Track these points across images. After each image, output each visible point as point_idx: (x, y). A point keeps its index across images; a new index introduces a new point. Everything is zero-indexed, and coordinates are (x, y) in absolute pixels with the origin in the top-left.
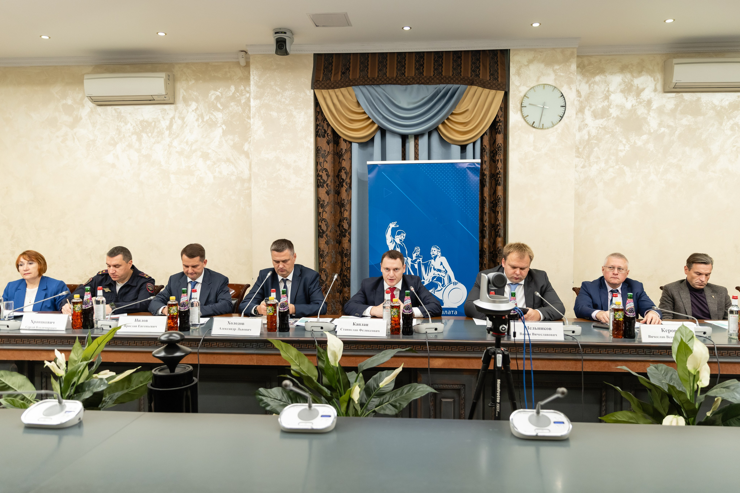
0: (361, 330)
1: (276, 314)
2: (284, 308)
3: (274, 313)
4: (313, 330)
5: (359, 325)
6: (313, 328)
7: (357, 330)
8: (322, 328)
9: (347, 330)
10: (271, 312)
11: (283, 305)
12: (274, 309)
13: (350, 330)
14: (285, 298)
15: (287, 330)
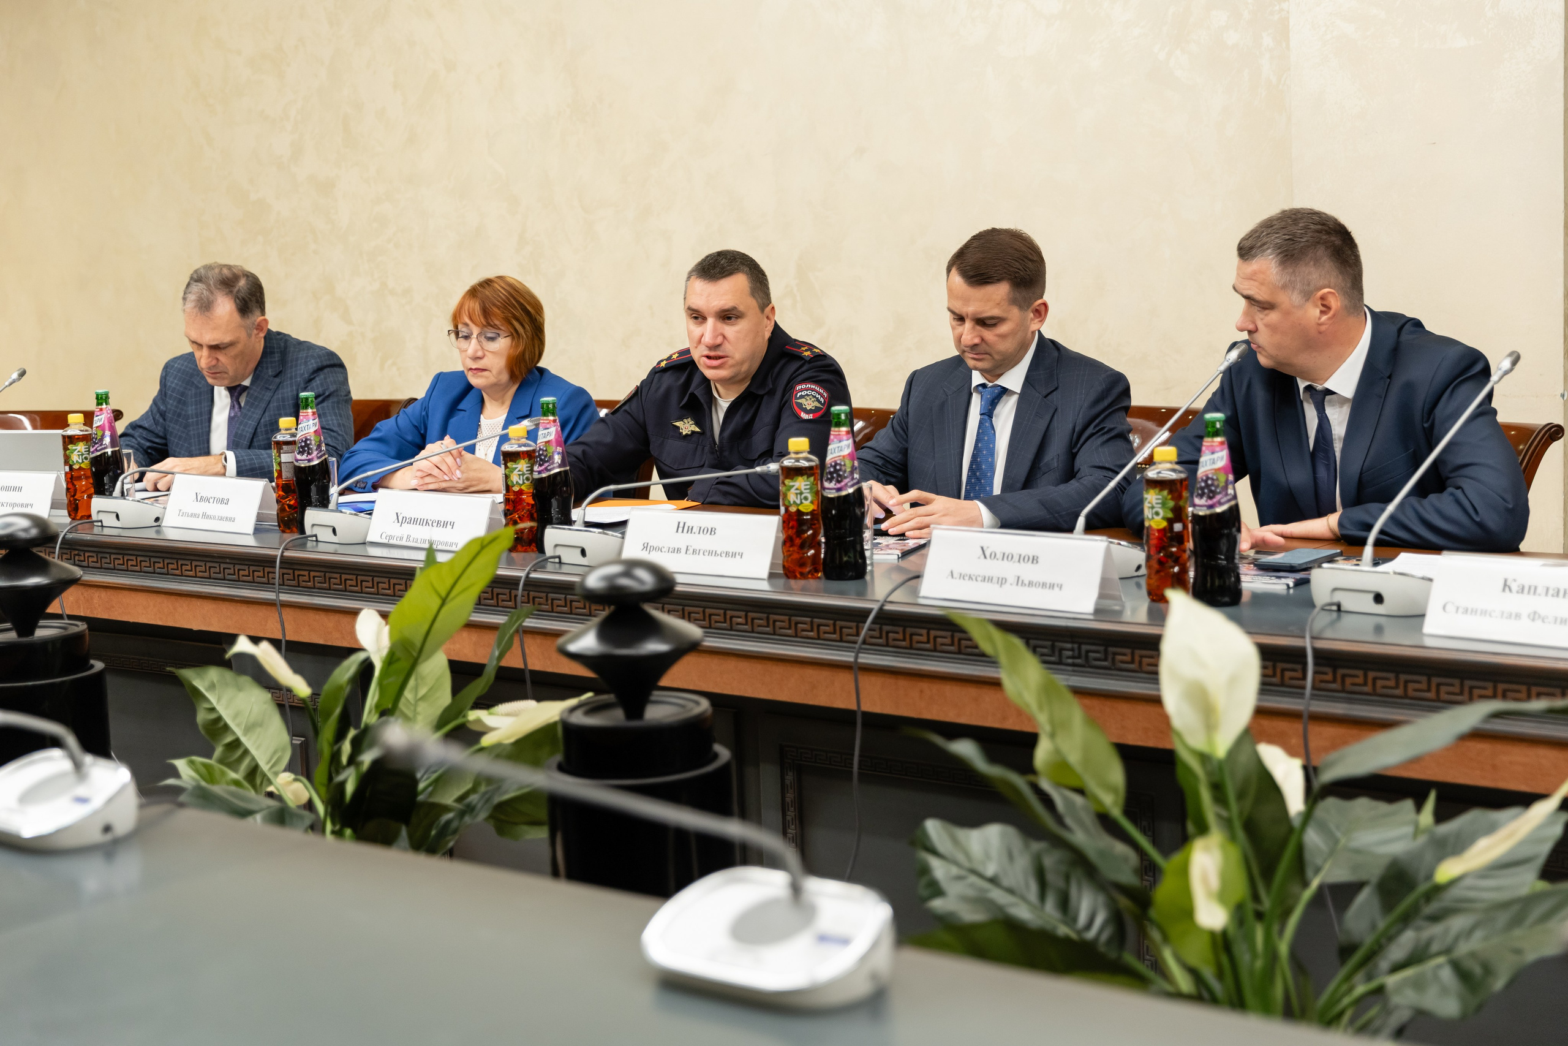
0: (1534, 616)
1: (1185, 527)
2: (1210, 498)
3: (1171, 522)
4: (1339, 606)
5: (1533, 590)
6: (1338, 597)
7: (1518, 616)
8: (1379, 598)
9: (1474, 612)
10: (1157, 514)
11: (1207, 486)
12: (1171, 504)
13: (1484, 613)
14: (1216, 456)
15: (1227, 599)
